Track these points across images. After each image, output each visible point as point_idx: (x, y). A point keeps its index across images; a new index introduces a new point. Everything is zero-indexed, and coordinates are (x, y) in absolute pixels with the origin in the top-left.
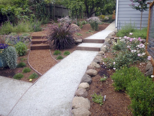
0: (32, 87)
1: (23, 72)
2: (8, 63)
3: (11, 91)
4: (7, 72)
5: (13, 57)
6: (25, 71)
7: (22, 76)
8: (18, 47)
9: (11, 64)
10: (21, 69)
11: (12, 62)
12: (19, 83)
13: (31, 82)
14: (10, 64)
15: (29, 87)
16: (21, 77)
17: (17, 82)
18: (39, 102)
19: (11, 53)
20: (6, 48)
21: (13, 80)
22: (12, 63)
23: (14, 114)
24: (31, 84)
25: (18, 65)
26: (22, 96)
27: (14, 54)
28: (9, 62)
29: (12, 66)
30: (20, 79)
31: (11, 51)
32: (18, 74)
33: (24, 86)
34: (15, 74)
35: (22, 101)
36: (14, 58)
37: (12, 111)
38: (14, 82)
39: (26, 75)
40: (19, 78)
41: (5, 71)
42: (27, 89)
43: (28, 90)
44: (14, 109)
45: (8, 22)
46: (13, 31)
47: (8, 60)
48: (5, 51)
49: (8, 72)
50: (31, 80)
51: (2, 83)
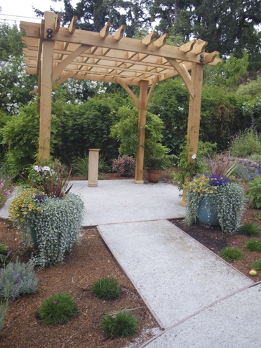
0: (249, 290)
1: (245, 246)
2: (219, 218)
3: (200, 281)
4: (212, 237)
5: (233, 208)
6: (250, 245)
7: (240, 255)
8: (255, 187)
9: (227, 222)
10: (245, 237)
11: (229, 218)
12: (225, 268)
13: (252, 277)
14: (224, 221)
15: (241, 287)
16: (235, 258)
17: (222, 265)
18: (247, 336)
19: (231, 198)
20: (223, 184)
21: (217, 259)
22: (228, 220)
23: (182, 333)
24: (250, 282)
25: (240, 228)
26: (216, 302)
27: (237, 201)
28: (223, 217)
29: (227, 226)
30: (232, 262)
31: (232, 194)
32: (233, 248)
33: (232, 280)
34: (226, 245)
35: (210, 312)
36: (236, 209)
37: (181, 325)
38: (216, 262)
39: (250, 256)
40: (230, 258)
41: (211, 234)
42: (235, 290)
43: (237, 295)
44: (185, 322)
45: (250, 131)
46: (258, 151)
47: (220, 212)
48: (219, 190)
49: (214, 238)
50: (253, 272)
51: (192, 256)
